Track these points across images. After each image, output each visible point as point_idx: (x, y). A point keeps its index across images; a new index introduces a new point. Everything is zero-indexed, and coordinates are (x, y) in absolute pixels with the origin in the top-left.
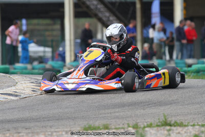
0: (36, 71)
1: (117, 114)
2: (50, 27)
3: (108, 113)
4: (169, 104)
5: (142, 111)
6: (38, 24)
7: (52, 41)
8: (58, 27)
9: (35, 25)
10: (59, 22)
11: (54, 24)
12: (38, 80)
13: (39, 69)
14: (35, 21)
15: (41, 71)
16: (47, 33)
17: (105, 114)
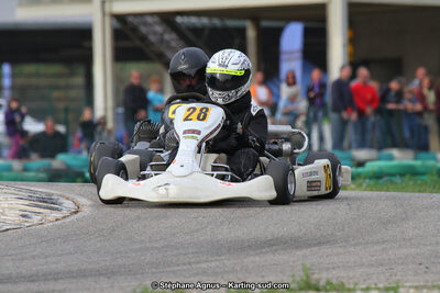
0: (31, 174)
1: (204, 265)
2: (62, 82)
3: (185, 264)
4: (315, 245)
5: (257, 258)
6: (37, 75)
7: (66, 110)
8: (79, 80)
9: (30, 75)
10: (81, 70)
11: (72, 74)
12: (35, 192)
13: (38, 170)
14: (30, 68)
15: (42, 175)
16: (56, 94)
17: (178, 265)
